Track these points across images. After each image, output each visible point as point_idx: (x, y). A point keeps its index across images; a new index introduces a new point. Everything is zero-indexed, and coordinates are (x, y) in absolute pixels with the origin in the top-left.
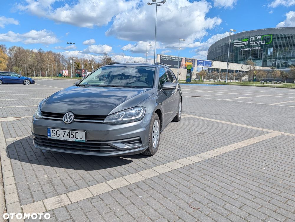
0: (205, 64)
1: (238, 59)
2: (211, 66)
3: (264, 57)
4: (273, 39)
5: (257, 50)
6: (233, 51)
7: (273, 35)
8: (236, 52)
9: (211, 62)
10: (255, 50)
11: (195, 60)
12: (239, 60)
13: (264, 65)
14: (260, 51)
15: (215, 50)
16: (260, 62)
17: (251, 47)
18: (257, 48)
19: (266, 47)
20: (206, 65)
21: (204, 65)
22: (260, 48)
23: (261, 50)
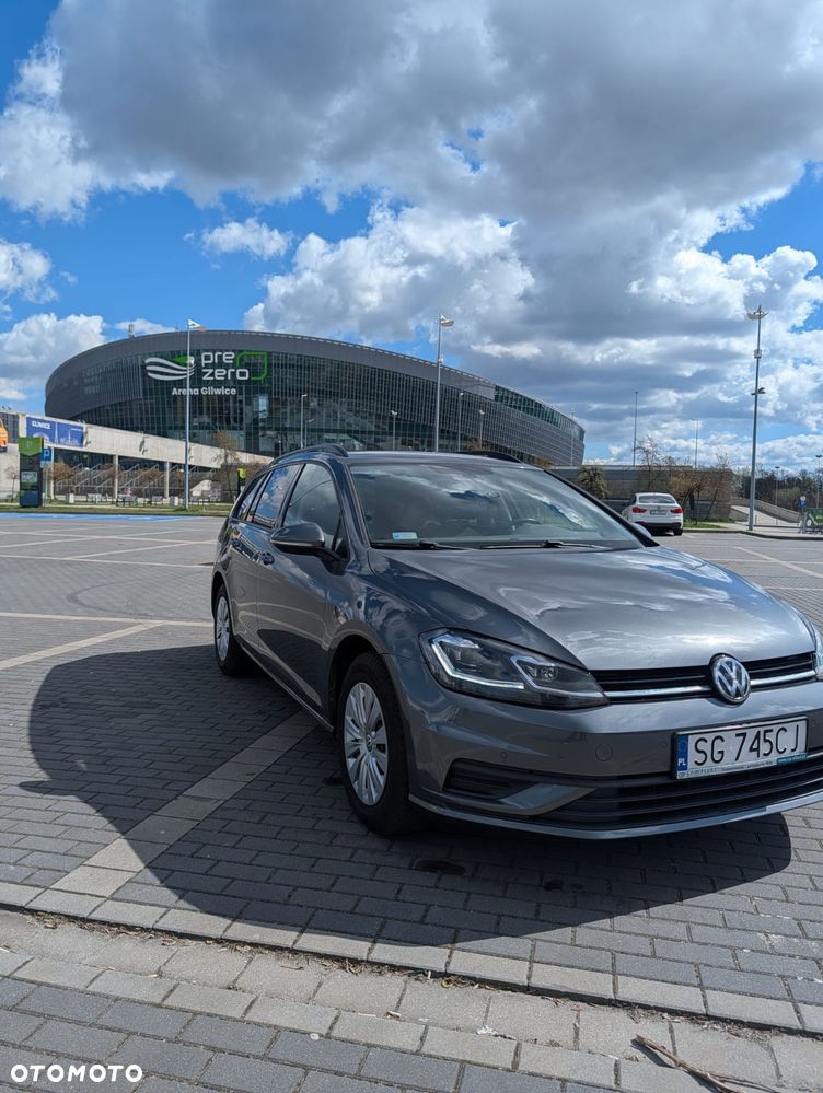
0: (60, 436)
1: (165, 423)
2: (81, 446)
3: (246, 421)
4: (269, 365)
5: (227, 398)
6: (145, 394)
7: (270, 354)
8: (157, 399)
9: (82, 428)
10: (220, 397)
11: (15, 417)
12: (170, 428)
13: (252, 448)
14: (235, 402)
15: (75, 383)
16: (238, 437)
17: (207, 384)
18: (224, 391)
19: (251, 389)
20: (62, 440)
21: (56, 440)
22: (233, 391)
23: (239, 398)
